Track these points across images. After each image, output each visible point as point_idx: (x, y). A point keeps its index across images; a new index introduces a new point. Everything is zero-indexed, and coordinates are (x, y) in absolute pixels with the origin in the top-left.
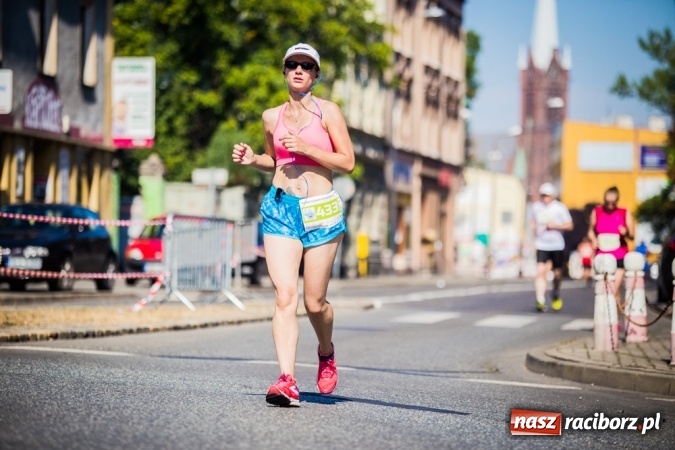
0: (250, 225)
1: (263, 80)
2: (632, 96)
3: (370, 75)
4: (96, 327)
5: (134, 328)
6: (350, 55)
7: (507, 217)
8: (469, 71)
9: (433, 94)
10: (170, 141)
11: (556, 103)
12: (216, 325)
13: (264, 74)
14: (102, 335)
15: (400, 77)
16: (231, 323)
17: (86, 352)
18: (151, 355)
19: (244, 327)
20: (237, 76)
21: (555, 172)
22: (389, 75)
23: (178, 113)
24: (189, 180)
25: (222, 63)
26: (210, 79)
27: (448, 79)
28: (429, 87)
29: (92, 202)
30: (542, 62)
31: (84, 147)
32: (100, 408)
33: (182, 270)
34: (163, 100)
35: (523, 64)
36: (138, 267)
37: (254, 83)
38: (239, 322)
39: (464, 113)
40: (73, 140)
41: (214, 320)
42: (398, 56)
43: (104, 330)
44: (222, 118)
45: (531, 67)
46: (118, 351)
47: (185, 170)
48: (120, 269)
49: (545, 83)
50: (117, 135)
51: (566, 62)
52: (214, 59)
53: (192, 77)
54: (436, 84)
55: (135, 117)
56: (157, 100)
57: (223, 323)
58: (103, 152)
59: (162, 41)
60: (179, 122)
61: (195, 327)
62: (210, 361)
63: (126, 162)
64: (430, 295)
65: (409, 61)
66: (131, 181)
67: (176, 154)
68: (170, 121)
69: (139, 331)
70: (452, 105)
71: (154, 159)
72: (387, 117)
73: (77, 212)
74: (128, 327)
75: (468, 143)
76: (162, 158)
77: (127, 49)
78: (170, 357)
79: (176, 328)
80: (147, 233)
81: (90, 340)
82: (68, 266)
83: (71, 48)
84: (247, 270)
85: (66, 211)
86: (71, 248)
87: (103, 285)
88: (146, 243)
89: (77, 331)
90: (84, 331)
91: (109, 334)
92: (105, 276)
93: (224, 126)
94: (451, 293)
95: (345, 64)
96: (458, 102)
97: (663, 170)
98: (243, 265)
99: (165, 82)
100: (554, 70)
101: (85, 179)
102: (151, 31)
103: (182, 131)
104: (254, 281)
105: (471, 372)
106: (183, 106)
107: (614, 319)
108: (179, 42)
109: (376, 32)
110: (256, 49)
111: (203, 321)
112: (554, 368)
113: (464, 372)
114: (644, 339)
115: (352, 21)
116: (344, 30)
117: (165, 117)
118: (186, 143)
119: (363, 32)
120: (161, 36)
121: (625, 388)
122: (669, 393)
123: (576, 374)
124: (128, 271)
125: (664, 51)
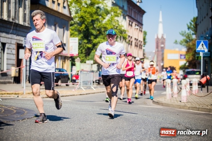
0: (97, 72)
1: (101, 42)
2: (178, 44)
3: (123, 40)
4: (64, 95)
6: (119, 36)
8: (144, 39)
10: (82, 54)
11: (162, 46)
12: (89, 94)
13: (101, 40)
14: (65, 96)
15: (130, 41)
16: (92, 93)
18: (75, 101)
19: (95, 94)
20: (95, 41)
21: (163, 60)
22: (127, 40)
23: (83, 49)
24: (85, 63)
25: (92, 38)
26: (90, 41)
27: (140, 41)
28: (136, 43)
29: (65, 68)
30: (160, 37)
31: (64, 56)
33: (83, 82)
34: (80, 46)
35: (156, 37)
36: (75, 81)
37: (99, 42)
38: (94, 93)
39: (143, 48)
40: (61, 55)
41: (89, 93)
42: (129, 36)
43: (66, 95)
44: (92, 50)
45: (158, 38)
46: (68, 100)
47: (85, 60)
48: (71, 81)
49: (160, 41)
50: (71, 53)
51: (165, 37)
52: (91, 38)
53: (86, 41)
54: (137, 42)
55: (74, 50)
56: (79, 46)
57: (91, 93)
58: (68, 57)
59: (79, 34)
60: (83, 51)
61: (85, 94)
63: (72, 59)
66: (74, 63)
67: (83, 57)
68: (81, 50)
69: (73, 95)
71: (78, 58)
72: (127, 49)
73: (62, 70)
74: (71, 95)
75: (144, 54)
76: (80, 58)
77: (73, 35)
78: (79, 101)
79: (81, 95)
80: (76, 74)
81: (63, 97)
82: (60, 81)
83: (61, 36)
84: (97, 81)
85: (60, 70)
86: (61, 77)
87: (67, 85)
88: (77, 76)
91: (67, 96)
92: (67, 84)
96: (142, 46)
97: (185, 59)
98: (96, 81)
99: (81, 42)
100: (162, 39)
101: (64, 63)
102: (78, 32)
103: (84, 52)
104: (99, 83)
105: (141, 104)
106: (84, 47)
107: (170, 93)
108: (83, 34)
109: (124, 31)
110: (100, 35)
111: (86, 93)
112: (157, 103)
113: (139, 104)
114: (177, 96)
115: (119, 29)
116: (118, 31)
117: (81, 49)
118: (84, 55)
119: (122, 32)
120: (80, 33)
121: (172, 107)
122: (180, 108)
123: (162, 104)
124: (73, 82)
125: (184, 35)
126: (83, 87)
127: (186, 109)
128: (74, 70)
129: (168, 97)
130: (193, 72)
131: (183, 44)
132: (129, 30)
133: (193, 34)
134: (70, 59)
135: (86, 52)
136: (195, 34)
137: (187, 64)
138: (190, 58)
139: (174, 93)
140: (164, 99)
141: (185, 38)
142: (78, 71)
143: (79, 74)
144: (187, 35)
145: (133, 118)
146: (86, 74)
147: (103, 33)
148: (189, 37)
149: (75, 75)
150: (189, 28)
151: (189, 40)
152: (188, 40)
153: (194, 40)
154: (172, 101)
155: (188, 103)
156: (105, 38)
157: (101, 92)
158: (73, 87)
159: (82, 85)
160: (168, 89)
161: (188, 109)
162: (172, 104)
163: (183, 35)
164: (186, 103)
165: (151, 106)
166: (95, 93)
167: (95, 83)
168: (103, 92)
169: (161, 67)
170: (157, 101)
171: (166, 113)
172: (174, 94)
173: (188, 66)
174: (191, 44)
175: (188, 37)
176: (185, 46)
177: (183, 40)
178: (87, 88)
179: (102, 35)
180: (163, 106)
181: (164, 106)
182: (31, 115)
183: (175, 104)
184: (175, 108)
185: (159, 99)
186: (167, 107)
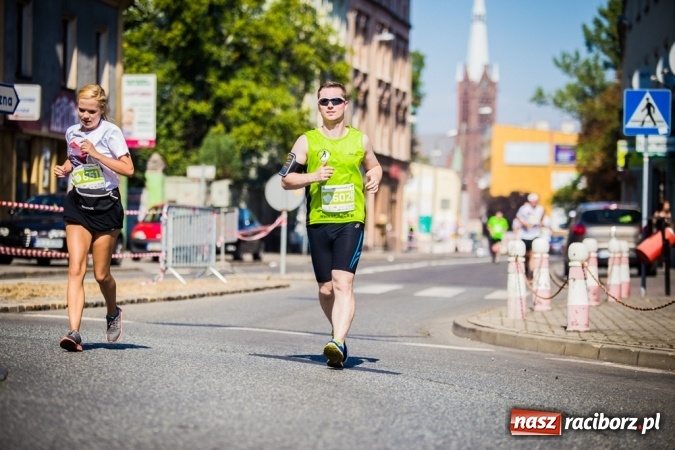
0: (232, 212)
1: (245, 92)
2: (547, 104)
5: (135, 299)
6: (317, 72)
7: (445, 204)
8: (415, 85)
9: (384, 104)
10: (169, 143)
11: (486, 110)
12: (203, 296)
13: (244, 86)
15: (358, 89)
16: (216, 294)
18: (148, 323)
19: (225, 297)
20: (224, 89)
21: (485, 166)
23: (176, 119)
24: (185, 175)
26: (202, 92)
27: (398, 91)
28: (382, 98)
30: (476, 75)
32: (101, 370)
33: (177, 249)
34: (163, 108)
35: (460, 77)
36: (142, 246)
37: (239, 95)
38: (222, 294)
39: (410, 119)
41: (201, 292)
42: (357, 72)
44: (212, 123)
45: (466, 79)
47: (181, 165)
48: (128, 248)
49: (478, 93)
51: (495, 77)
52: (206, 75)
53: (189, 90)
54: (387, 95)
55: (140, 123)
56: (158, 109)
57: (208, 295)
59: (162, 60)
60: (176, 127)
61: (185, 298)
62: (195, 328)
64: (380, 269)
65: (365, 76)
66: (139, 175)
67: (174, 152)
68: (169, 125)
69: (139, 301)
70: (401, 112)
71: (156, 157)
74: (130, 299)
75: (413, 143)
76: (164, 158)
77: (135, 66)
78: (163, 324)
79: (170, 299)
80: (149, 219)
83: (88, 67)
84: (231, 248)
88: (150, 226)
93: (214, 130)
94: (397, 267)
95: (313, 80)
96: (405, 110)
97: (573, 165)
98: (227, 245)
99: (165, 97)
100: (485, 84)
102: (154, 52)
103: (179, 134)
104: (237, 257)
105: (407, 337)
106: (180, 114)
107: (524, 293)
108: (177, 62)
109: (338, 53)
110: (240, 67)
111: (192, 293)
112: (474, 333)
114: (548, 308)
115: (318, 44)
116: (312, 51)
117: (165, 122)
118: (182, 143)
119: (328, 53)
120: (162, 56)
121: (530, 350)
122: (564, 354)
123: (493, 339)
124: (134, 249)
125: (573, 68)
126: (174, 268)
127: (586, 358)
129: (515, 311)
130: (607, 214)
131: (567, 104)
133: (607, 65)
135: (189, 131)
136: (615, 67)
137: (583, 185)
138: (592, 158)
139: (539, 294)
140: (500, 318)
141: (574, 80)
142: (156, 208)
143: (164, 218)
144: (583, 71)
145: (384, 390)
146: (189, 217)
147: (254, 57)
148: (592, 78)
149: (144, 221)
150: (590, 42)
151: (593, 88)
152: (588, 90)
153: (611, 89)
154: (532, 327)
155: (594, 334)
156: (264, 77)
157: (247, 291)
158: (137, 270)
159: (171, 263)
160: (516, 278)
161: (592, 358)
162: (532, 339)
163: (567, 68)
164: (585, 336)
165: (447, 345)
166: (227, 293)
167: (223, 256)
168: (257, 290)
169: (479, 197)
170: (474, 327)
171: (509, 370)
172: (537, 300)
173: (584, 190)
174: (598, 104)
175: (588, 75)
176: (575, 114)
177: (569, 87)
178: (194, 274)
179: (252, 64)
180: (494, 344)
181: (499, 345)
183: (543, 338)
184: (543, 354)
185: (478, 318)
186: (513, 350)
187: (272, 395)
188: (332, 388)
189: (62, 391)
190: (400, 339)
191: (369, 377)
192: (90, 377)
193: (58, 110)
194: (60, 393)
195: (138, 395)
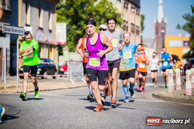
2: (181, 29)
4: (51, 88)
5: (60, 88)
8: (142, 24)
9: (133, 30)
10: (70, 42)
11: (163, 31)
12: (80, 87)
14: (52, 90)
15: (125, 26)
16: (83, 87)
17: (48, 94)
18: (63, 95)
22: (122, 26)
23: (72, 36)
24: (74, 52)
25: (82, 23)
26: (79, 27)
27: (137, 26)
28: (132, 28)
29: (51, 58)
30: (160, 21)
31: (50, 44)
32: (48, 109)
33: (72, 74)
34: (68, 33)
35: (155, 22)
36: (62, 73)
39: (141, 34)
40: (47, 43)
41: (79, 86)
42: (124, 21)
43: (53, 89)
45: (157, 23)
46: (56, 94)
47: (74, 49)
49: (160, 26)
50: (58, 41)
51: (166, 21)
52: (80, 23)
53: (74, 27)
54: (134, 27)
55: (62, 37)
56: (67, 33)
58: (54, 45)
59: (68, 19)
60: (72, 38)
61: (74, 88)
62: (77, 96)
63: (60, 47)
65: (127, 22)
66: (61, 52)
67: (72, 45)
69: (61, 89)
70: (138, 32)
71: (66, 47)
73: (48, 60)
74: (58, 88)
75: (142, 41)
76: (68, 46)
77: (60, 21)
78: (68, 95)
79: (70, 88)
80: (65, 65)
81: (49, 91)
82: (46, 73)
83: (46, 21)
85: (45, 60)
86: (46, 69)
87: (54, 78)
88: (65, 67)
89: (46, 89)
90: (48, 89)
91: (54, 90)
92: (54, 76)
96: (139, 32)
97: (189, 47)
99: (69, 28)
100: (163, 23)
101: (50, 52)
102: (65, 17)
103: (73, 40)
105: (139, 98)
106: (73, 34)
107: (173, 85)
108: (72, 19)
109: (119, 15)
111: (76, 86)
112: (158, 97)
113: (137, 98)
114: (180, 89)
115: (113, 13)
116: (111, 15)
117: (69, 37)
118: (74, 43)
119: (116, 16)
121: (175, 101)
122: (185, 102)
123: (164, 98)
124: (60, 74)
125: (188, 18)
126: (72, 79)
128: (61, 60)
129: (170, 90)
131: (187, 29)
132: (124, 14)
134: (57, 48)
135: (75, 39)
137: (192, 52)
140: (166, 92)
141: (189, 22)
142: (67, 62)
143: (68, 64)
144: (191, 19)
145: (131, 114)
146: (76, 64)
149: (63, 66)
150: (193, 11)
152: (193, 24)
154: (175, 95)
158: (61, 80)
159: (71, 78)
160: (170, 80)
162: (175, 98)
163: (186, 18)
164: (191, 97)
165: (150, 100)
170: (158, 95)
171: (168, 107)
172: (177, 86)
173: (192, 54)
175: (193, 20)
176: (189, 32)
177: (187, 24)
178: (77, 81)
180: (164, 100)
181: (166, 100)
182: (13, 112)
183: (179, 98)
184: (178, 103)
185: (160, 92)
186: (170, 101)
187: (97, 116)
188: (115, 113)
189: (36, 116)
190: (136, 99)
191: (127, 110)
192: (44, 111)
193: (38, 34)
194: (35, 116)
195: (58, 117)
